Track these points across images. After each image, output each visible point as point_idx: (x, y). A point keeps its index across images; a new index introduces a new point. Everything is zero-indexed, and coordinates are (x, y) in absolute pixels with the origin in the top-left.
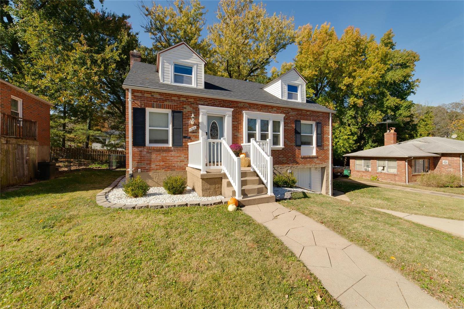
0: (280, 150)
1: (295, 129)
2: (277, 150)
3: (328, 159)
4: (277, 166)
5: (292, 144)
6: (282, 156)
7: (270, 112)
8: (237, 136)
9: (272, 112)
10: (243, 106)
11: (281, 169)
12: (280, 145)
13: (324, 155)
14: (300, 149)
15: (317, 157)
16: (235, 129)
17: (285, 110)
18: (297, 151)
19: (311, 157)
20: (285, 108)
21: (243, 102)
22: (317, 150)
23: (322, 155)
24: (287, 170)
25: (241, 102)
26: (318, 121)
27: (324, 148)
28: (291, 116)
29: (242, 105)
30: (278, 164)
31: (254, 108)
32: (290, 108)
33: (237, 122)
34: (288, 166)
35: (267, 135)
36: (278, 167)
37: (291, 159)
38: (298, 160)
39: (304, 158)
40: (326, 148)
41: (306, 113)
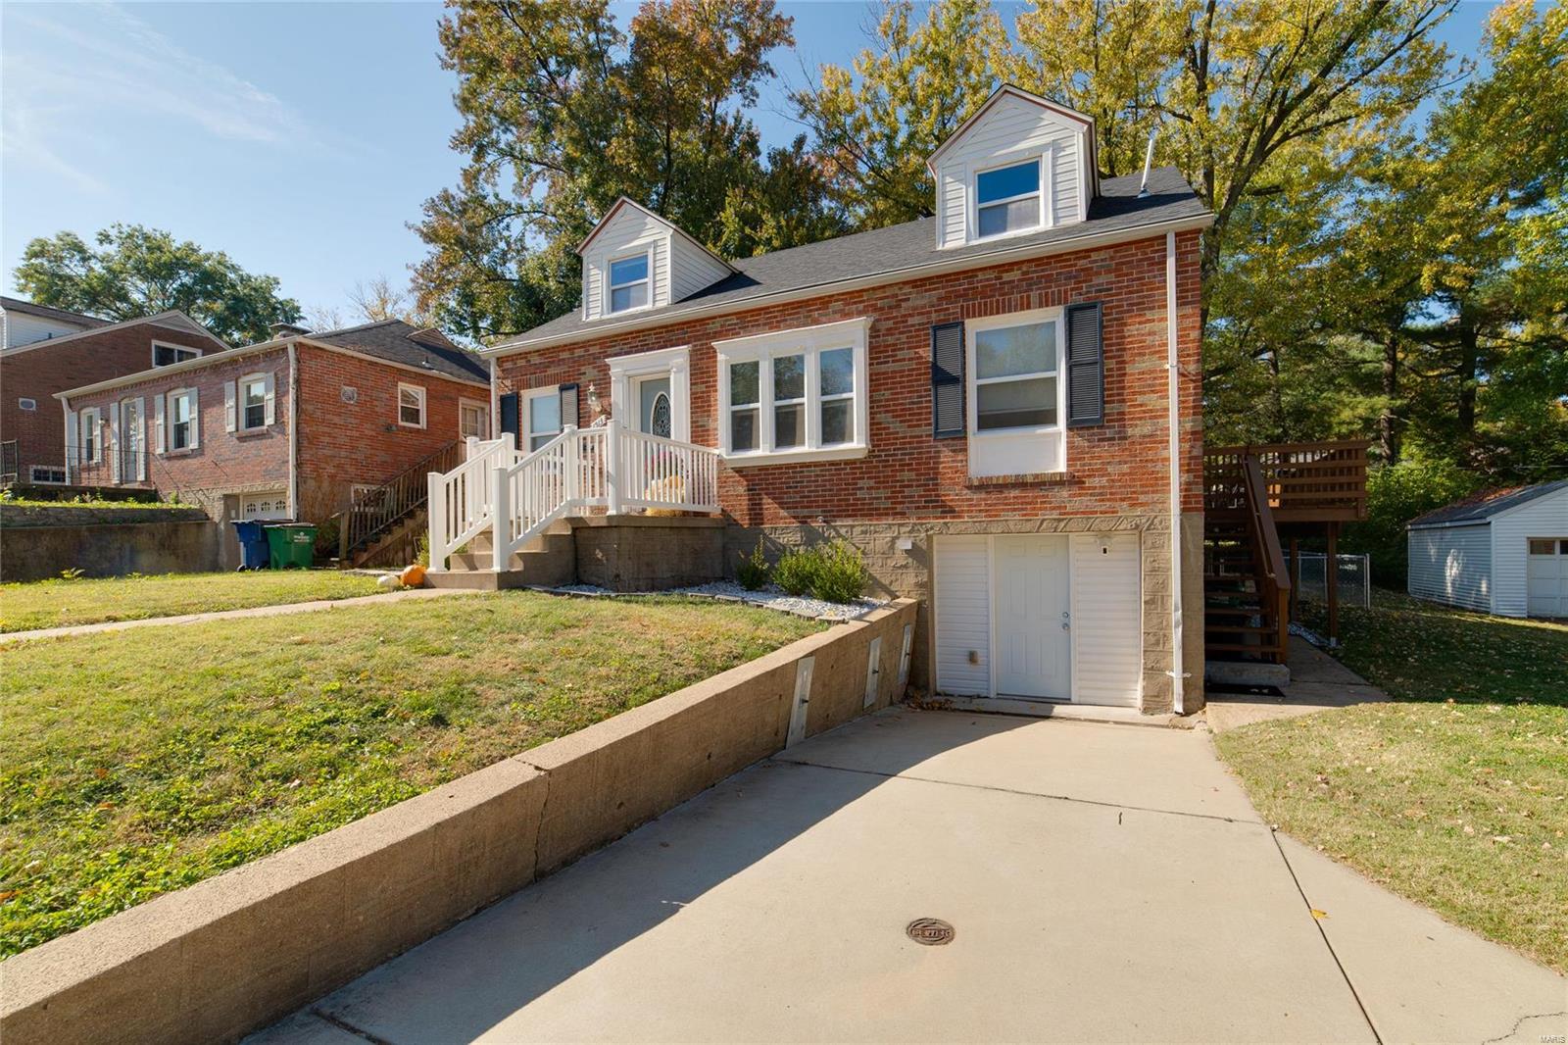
0: (862, 462)
1: (935, 366)
2: (847, 463)
3: (1159, 483)
4: (850, 522)
5: (917, 431)
6: (872, 483)
7: (816, 322)
8: (704, 426)
9: (824, 319)
10: (722, 326)
11: (863, 532)
12: (852, 440)
13: (1125, 468)
14: (966, 450)
15: (1072, 481)
16: (698, 407)
17: (881, 299)
18: (946, 456)
19: (1030, 480)
20: (884, 287)
21: (721, 316)
22: (1071, 447)
23: (1110, 469)
24: (897, 538)
25: (715, 318)
26: (1077, 299)
27: (1130, 432)
28: (911, 315)
29: (715, 326)
30: (850, 516)
31: (759, 325)
32: (905, 283)
33: (703, 383)
34: (900, 525)
35: (798, 408)
36: (853, 527)
37: (917, 492)
38: (952, 494)
39: (985, 486)
40: (1147, 429)
41: (997, 278)
